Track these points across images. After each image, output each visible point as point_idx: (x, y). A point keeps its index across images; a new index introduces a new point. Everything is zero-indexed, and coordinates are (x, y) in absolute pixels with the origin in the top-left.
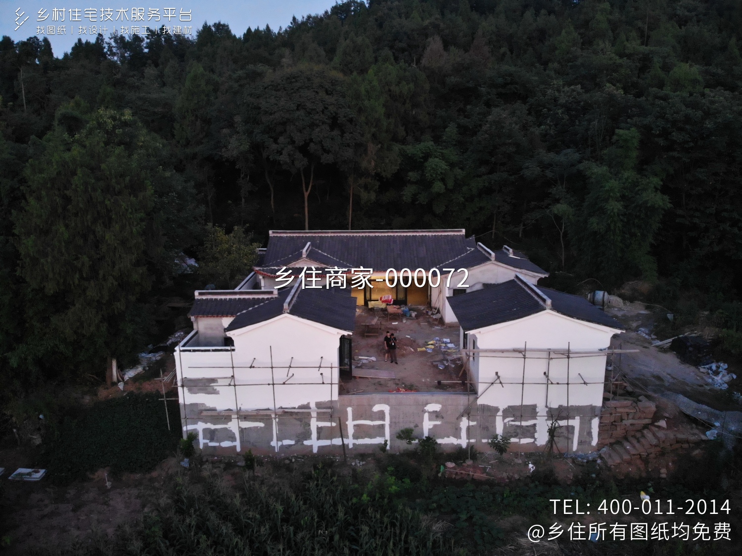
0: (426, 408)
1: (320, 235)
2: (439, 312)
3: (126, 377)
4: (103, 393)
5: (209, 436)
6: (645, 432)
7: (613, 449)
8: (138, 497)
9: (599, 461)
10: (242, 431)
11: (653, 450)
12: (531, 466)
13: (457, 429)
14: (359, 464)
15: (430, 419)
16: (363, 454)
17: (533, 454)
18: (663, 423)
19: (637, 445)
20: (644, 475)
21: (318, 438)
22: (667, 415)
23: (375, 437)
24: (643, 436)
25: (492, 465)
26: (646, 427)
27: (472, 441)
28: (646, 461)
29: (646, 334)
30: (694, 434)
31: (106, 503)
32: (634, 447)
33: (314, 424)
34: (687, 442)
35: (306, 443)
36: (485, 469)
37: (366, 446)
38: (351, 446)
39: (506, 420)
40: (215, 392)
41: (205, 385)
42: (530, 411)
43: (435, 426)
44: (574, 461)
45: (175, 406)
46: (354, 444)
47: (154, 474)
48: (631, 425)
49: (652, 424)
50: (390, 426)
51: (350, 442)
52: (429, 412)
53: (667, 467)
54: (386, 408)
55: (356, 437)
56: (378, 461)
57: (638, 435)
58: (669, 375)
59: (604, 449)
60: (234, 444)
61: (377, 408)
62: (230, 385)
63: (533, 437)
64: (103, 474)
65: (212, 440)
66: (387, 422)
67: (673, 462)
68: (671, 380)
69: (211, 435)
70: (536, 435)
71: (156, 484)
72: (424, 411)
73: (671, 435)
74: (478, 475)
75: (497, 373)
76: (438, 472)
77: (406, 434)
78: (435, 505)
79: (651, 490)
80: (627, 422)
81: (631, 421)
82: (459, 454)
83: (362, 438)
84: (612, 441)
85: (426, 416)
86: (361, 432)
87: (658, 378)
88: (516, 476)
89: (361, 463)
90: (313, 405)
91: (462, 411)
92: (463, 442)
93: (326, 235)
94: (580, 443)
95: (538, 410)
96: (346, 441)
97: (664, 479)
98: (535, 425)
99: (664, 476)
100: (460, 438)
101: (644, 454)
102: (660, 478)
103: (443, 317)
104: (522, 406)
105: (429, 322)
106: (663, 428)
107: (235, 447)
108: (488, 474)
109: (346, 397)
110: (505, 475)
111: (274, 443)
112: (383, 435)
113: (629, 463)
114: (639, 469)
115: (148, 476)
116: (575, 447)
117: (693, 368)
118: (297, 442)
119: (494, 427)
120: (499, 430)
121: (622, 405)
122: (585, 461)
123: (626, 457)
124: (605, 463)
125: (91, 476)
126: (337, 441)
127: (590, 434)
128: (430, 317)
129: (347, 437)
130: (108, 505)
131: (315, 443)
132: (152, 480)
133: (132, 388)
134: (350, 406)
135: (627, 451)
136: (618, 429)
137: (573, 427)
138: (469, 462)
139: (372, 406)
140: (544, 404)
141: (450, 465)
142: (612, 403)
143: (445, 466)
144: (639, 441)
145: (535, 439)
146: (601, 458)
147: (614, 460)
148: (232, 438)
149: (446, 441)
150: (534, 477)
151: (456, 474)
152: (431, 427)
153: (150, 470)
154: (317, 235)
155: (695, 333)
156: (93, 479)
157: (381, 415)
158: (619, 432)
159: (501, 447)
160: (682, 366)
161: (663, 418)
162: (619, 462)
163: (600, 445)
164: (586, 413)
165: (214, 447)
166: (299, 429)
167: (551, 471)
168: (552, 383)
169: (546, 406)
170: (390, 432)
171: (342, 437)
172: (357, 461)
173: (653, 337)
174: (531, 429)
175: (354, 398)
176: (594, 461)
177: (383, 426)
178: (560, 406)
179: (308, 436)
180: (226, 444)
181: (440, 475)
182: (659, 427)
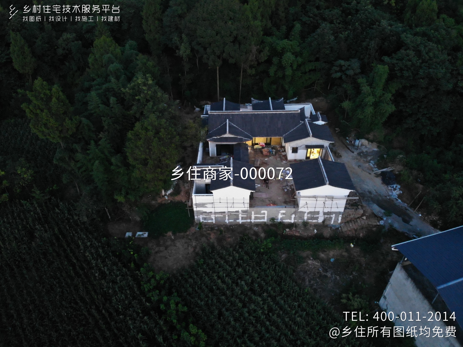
0: (280, 212)
1: (232, 113)
2: (285, 151)
3: (167, 194)
4: (159, 200)
5: (204, 219)
6: (358, 220)
7: (346, 225)
8: (185, 243)
9: (340, 229)
10: (215, 218)
11: (359, 227)
12: (315, 230)
13: (290, 218)
14: (256, 229)
15: (281, 215)
16: (257, 225)
17: (317, 226)
18: (364, 218)
19: (354, 225)
20: (354, 235)
21: (242, 220)
22: (367, 214)
23: (261, 219)
24: (357, 221)
25: (302, 230)
26: (358, 218)
27: (296, 221)
28: (356, 230)
29: (373, 165)
30: (375, 222)
31: (175, 246)
32: (353, 226)
33: (240, 216)
34: (372, 225)
35: (237, 221)
36: (299, 232)
37: (258, 222)
38: (253, 222)
39: (308, 215)
40: (206, 207)
41: (203, 205)
42: (318, 213)
43: (283, 217)
44: (331, 228)
45: (192, 211)
46: (254, 222)
47: (188, 233)
48: (353, 217)
49: (361, 217)
50: (267, 217)
51: (253, 221)
52: (281, 213)
53: (363, 233)
54: (266, 212)
55: (254, 219)
56: (263, 228)
57: (355, 220)
58: (375, 190)
59: (343, 224)
60: (213, 221)
61: (262, 212)
62: (212, 207)
63: (317, 220)
64: (170, 233)
65: (205, 220)
66: (266, 216)
67: (365, 232)
68: (375, 194)
69: (205, 219)
70: (318, 220)
71: (190, 237)
72: (279, 213)
73: (366, 222)
74: (297, 234)
75: (306, 202)
76: (283, 232)
77: (273, 219)
78: (282, 247)
79: (355, 243)
80: (352, 216)
81: (353, 216)
82: (290, 226)
83: (257, 220)
84: (346, 221)
85: (280, 214)
86: (256, 218)
87: (370, 192)
88: (310, 235)
89: (257, 229)
90: (240, 211)
91: (293, 212)
92: (292, 221)
93: (235, 113)
94: (334, 222)
95: (320, 212)
96: (251, 221)
97: (361, 237)
98: (318, 217)
99: (361, 236)
100: (291, 220)
101: (356, 228)
102: (360, 237)
103: (287, 154)
104: (315, 211)
105: (280, 157)
106: (364, 219)
107: (213, 222)
108: (300, 234)
109: (252, 209)
110: (306, 234)
111: (227, 221)
112: (264, 219)
113: (350, 231)
114: (353, 233)
115: (186, 234)
116: (332, 223)
117: (386, 187)
118: (234, 221)
119: (304, 216)
120: (306, 218)
121: (351, 211)
122: (335, 228)
123: (349, 229)
124: (342, 230)
125: (166, 235)
126: (249, 221)
127: (338, 219)
128: (281, 154)
129: (252, 219)
130: (176, 246)
131: (240, 221)
132: (187, 235)
133: (171, 199)
134: (253, 211)
135: (350, 227)
136: (349, 218)
137: (332, 217)
138: (294, 229)
139: (261, 211)
140: (322, 211)
141: (287, 230)
142: (347, 210)
143: (286, 230)
144: (355, 223)
145: (318, 221)
146: (341, 227)
147: (345, 229)
148: (212, 219)
149: (287, 221)
150: (316, 235)
151: (289, 233)
152: (281, 217)
153: (186, 232)
154: (230, 113)
155: (392, 168)
156: (166, 236)
157: (264, 214)
158: (349, 219)
159: (305, 224)
160: (382, 186)
161: (365, 215)
162: (346, 230)
163: (341, 223)
164: (337, 214)
165: (206, 222)
166: (235, 217)
167: (322, 234)
168: (326, 207)
169: (323, 212)
170: (267, 218)
171: (250, 220)
172: (256, 228)
173: (376, 166)
174: (317, 218)
175: (255, 209)
176: (338, 228)
177: (264, 217)
178: (328, 212)
179: (238, 219)
180: (210, 221)
181: (284, 234)
182: (363, 219)
